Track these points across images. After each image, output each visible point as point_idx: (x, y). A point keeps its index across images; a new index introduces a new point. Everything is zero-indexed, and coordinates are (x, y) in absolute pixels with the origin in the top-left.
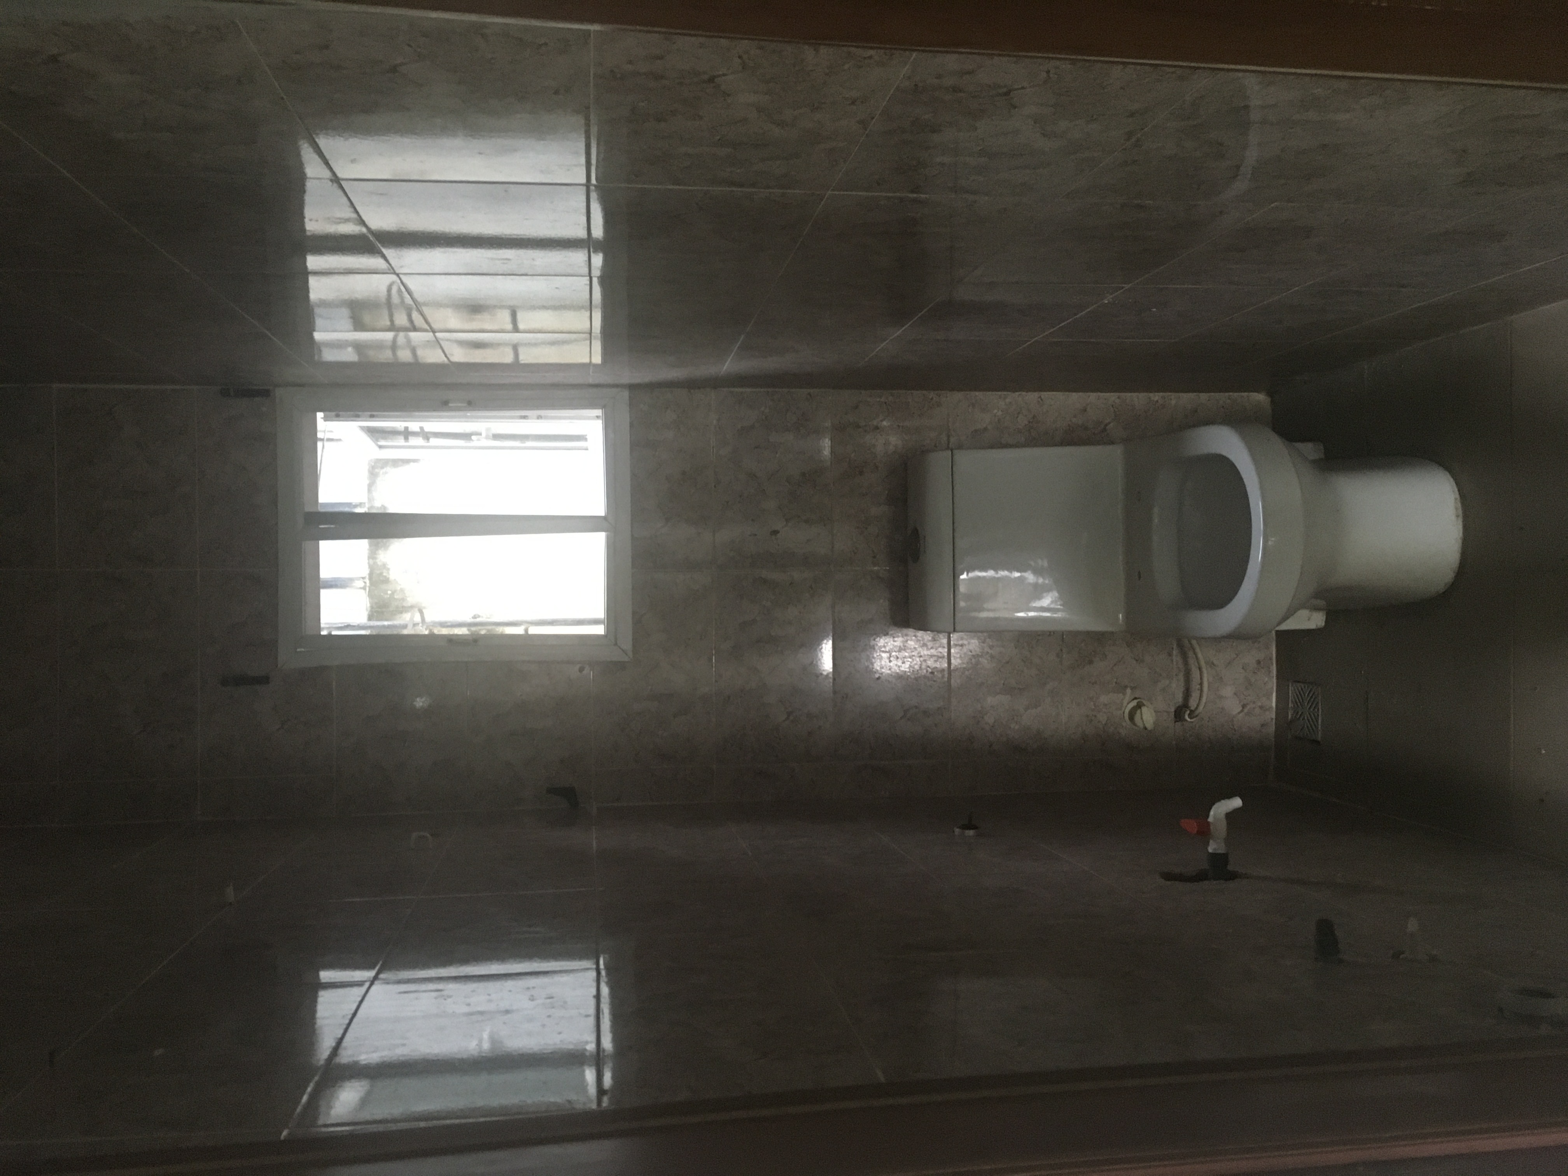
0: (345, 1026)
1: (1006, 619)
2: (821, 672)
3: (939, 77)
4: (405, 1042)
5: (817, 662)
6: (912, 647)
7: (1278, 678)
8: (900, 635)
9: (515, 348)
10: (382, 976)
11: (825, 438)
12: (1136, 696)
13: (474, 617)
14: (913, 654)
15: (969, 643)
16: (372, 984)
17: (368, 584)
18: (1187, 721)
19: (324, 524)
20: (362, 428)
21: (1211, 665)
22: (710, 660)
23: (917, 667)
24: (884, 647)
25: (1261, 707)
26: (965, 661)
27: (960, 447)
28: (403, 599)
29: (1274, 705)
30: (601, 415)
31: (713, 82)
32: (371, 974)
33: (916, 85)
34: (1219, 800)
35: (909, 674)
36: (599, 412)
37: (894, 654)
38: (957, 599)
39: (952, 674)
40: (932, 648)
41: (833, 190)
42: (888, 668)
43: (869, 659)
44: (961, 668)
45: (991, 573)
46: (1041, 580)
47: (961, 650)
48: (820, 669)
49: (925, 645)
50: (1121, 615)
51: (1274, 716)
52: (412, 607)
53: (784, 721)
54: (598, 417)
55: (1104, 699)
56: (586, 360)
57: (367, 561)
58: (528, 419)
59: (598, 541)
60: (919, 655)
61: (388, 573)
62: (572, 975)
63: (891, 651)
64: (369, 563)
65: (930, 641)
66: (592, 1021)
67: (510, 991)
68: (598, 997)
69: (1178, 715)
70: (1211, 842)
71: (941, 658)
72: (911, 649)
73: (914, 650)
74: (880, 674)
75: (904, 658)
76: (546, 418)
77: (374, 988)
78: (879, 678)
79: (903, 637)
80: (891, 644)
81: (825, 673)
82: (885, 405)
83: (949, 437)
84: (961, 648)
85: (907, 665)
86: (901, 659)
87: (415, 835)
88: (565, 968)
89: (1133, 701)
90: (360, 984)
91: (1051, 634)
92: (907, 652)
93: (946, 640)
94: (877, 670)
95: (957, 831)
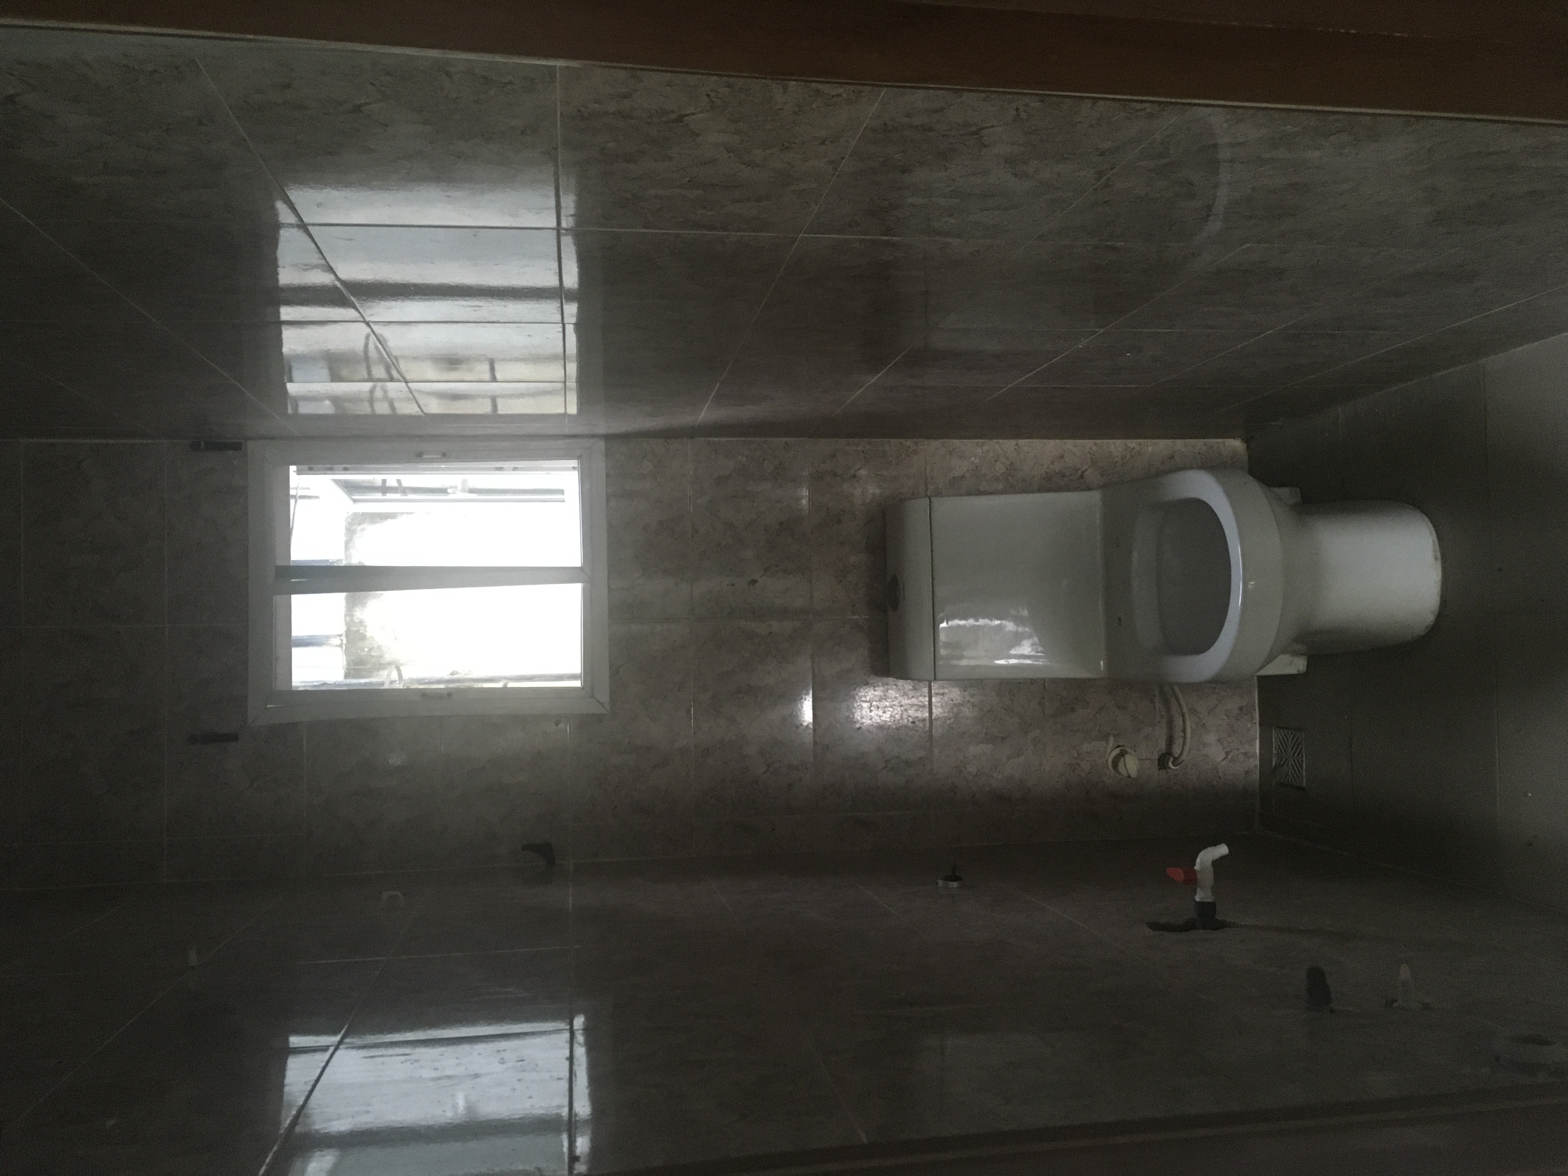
0: (306, 1093)
1: (986, 667)
2: (801, 722)
3: (908, 115)
4: (369, 1109)
5: (797, 712)
6: (893, 696)
7: (1260, 725)
8: (880, 684)
9: (494, 400)
10: (347, 1040)
11: (803, 487)
12: (1120, 744)
13: (452, 674)
14: (894, 703)
15: (950, 692)
16: (337, 1048)
17: (345, 641)
18: (1170, 768)
19: (295, 578)
20: (334, 481)
21: (1193, 711)
22: (689, 711)
23: (898, 717)
24: (865, 696)
25: (1245, 754)
26: (946, 710)
27: (938, 494)
28: (381, 657)
29: (1258, 751)
30: (577, 466)
31: (682, 122)
32: (336, 1039)
33: (885, 124)
34: (1205, 847)
35: (890, 724)
36: (574, 463)
37: (874, 703)
38: (937, 646)
39: (933, 723)
40: (913, 697)
41: (804, 234)
42: (869, 718)
43: (850, 709)
44: (942, 717)
45: (971, 622)
46: (1020, 629)
47: (942, 699)
48: (800, 720)
49: (905, 694)
50: (1102, 662)
51: (1258, 762)
52: (390, 664)
53: (764, 773)
54: (574, 468)
55: (1087, 747)
56: (561, 410)
57: (344, 619)
58: (504, 470)
59: (574, 593)
60: (900, 704)
61: (365, 630)
62: (544, 1037)
63: (871, 700)
64: (345, 620)
65: (911, 690)
66: (565, 1085)
67: (480, 1054)
68: (571, 1059)
69: (1162, 762)
70: (1198, 890)
71: (922, 707)
72: (891, 698)
73: (894, 699)
74: (860, 724)
75: (885, 707)
76: (522, 469)
77: (338, 1053)
78: (859, 728)
79: (883, 686)
80: (871, 694)
81: (805, 724)
82: (862, 453)
83: (926, 485)
84: (942, 696)
85: (888, 715)
86: (882, 709)
87: (385, 895)
88: (538, 1030)
89: (1115, 750)
90: (324, 1049)
91: (1032, 681)
92: (887, 702)
93: (927, 689)
94: (858, 720)
95: (941, 883)
